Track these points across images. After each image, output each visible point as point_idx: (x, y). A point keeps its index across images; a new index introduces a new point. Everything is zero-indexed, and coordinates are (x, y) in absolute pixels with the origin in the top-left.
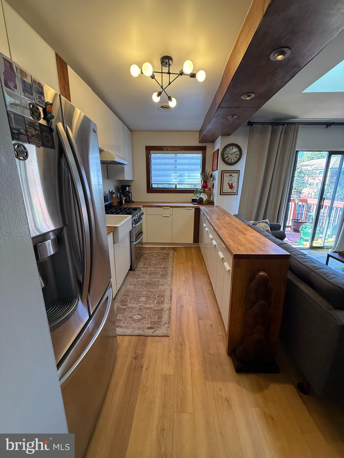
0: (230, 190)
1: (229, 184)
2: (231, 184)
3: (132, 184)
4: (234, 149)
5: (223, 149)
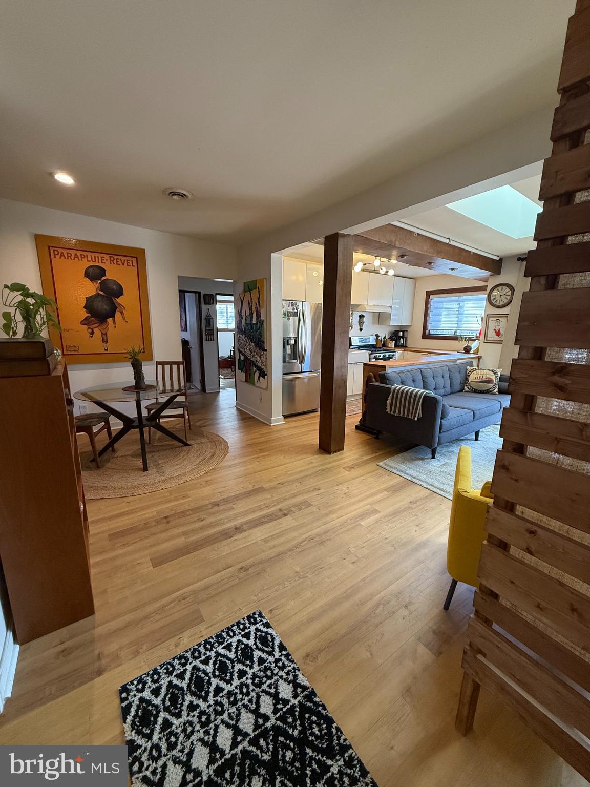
0: (496, 338)
1: (495, 330)
2: (497, 331)
3: (409, 330)
4: (503, 290)
5: (491, 290)
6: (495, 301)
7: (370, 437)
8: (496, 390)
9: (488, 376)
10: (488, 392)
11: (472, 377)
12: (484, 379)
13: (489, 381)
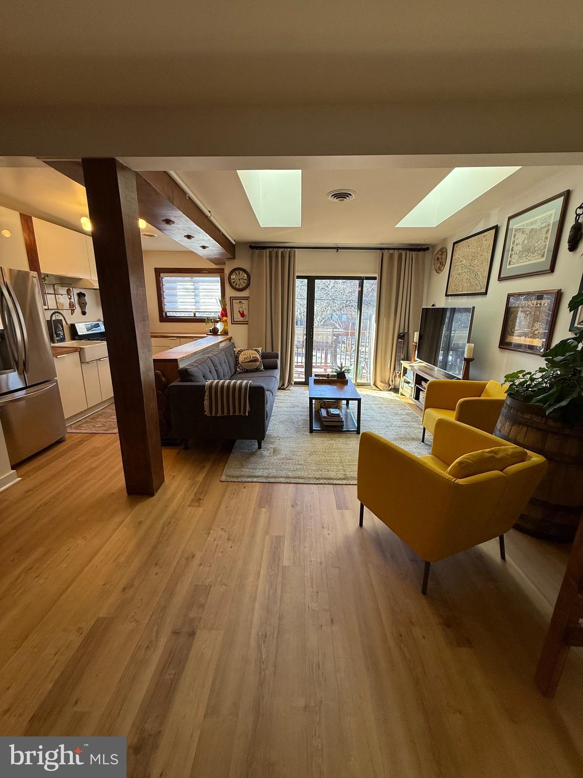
0: (241, 319)
1: (239, 311)
2: (242, 312)
4: (241, 274)
5: (230, 273)
6: (235, 284)
7: (178, 451)
8: (262, 367)
9: (254, 356)
10: (257, 370)
11: (241, 358)
12: (252, 359)
13: (256, 360)
